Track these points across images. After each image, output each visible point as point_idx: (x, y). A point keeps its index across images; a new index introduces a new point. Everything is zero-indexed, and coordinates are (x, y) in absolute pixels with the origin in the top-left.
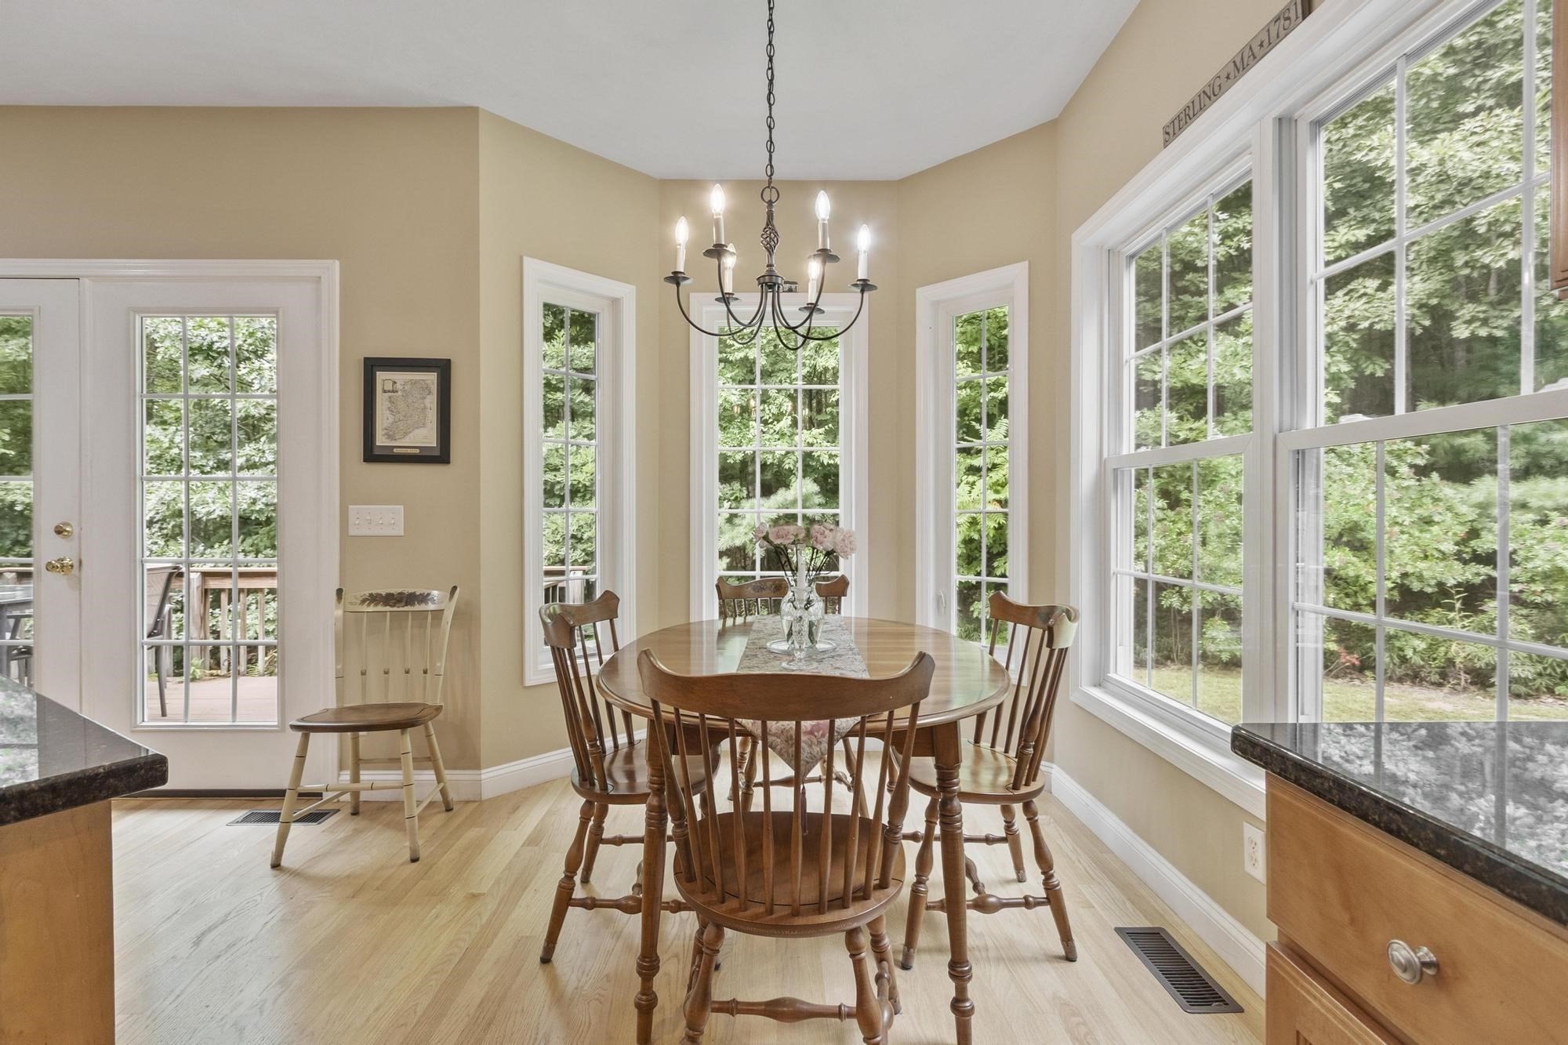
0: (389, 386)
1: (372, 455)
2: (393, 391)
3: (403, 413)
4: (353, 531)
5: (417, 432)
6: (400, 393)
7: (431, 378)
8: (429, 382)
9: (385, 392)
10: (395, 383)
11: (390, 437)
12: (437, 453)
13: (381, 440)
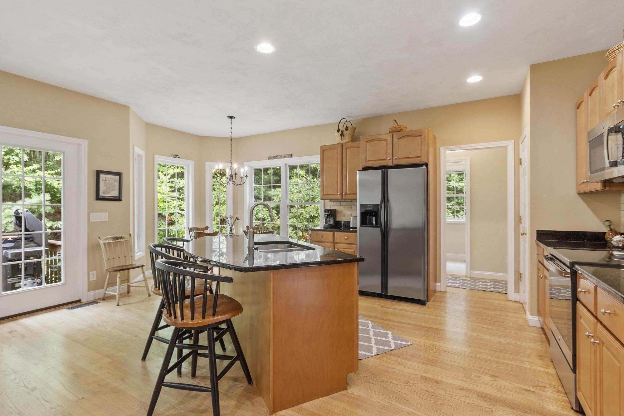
0: (104, 179)
1: (98, 198)
2: (105, 180)
3: (108, 187)
4: (91, 220)
5: (112, 192)
6: (107, 181)
7: (117, 177)
8: (116, 179)
9: (103, 180)
10: (106, 178)
11: (104, 193)
12: (118, 198)
13: (101, 194)
